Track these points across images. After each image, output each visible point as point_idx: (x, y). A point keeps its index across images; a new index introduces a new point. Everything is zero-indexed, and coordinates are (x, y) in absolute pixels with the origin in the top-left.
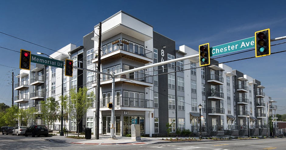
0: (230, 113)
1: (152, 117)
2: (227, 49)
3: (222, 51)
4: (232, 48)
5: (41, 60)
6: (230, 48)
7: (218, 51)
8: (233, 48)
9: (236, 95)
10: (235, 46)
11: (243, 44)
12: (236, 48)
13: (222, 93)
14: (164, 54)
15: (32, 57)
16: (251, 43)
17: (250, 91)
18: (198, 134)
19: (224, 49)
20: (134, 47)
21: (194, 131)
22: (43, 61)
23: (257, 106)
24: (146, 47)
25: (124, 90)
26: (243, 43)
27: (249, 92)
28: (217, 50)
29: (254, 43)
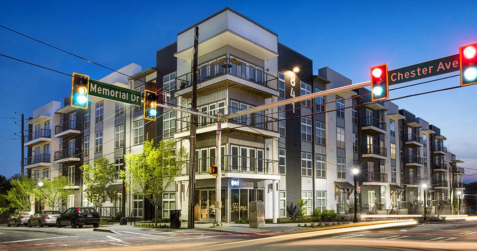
0: (395, 181)
1: (277, 190)
2: (416, 73)
3: (407, 76)
4: (423, 71)
5: (105, 90)
6: (421, 72)
7: (401, 76)
8: (425, 72)
9: (404, 151)
10: (428, 70)
11: (441, 66)
12: (430, 72)
13: (384, 148)
14: (294, 82)
15: (91, 84)
16: (453, 64)
17: (425, 145)
18: (347, 217)
19: (412, 73)
20: (248, 68)
21: (341, 213)
22: (107, 91)
23: (435, 170)
24: (268, 70)
25: (231, 144)
26: (441, 63)
27: (422, 145)
28: (399, 75)
29: (457, 63)
